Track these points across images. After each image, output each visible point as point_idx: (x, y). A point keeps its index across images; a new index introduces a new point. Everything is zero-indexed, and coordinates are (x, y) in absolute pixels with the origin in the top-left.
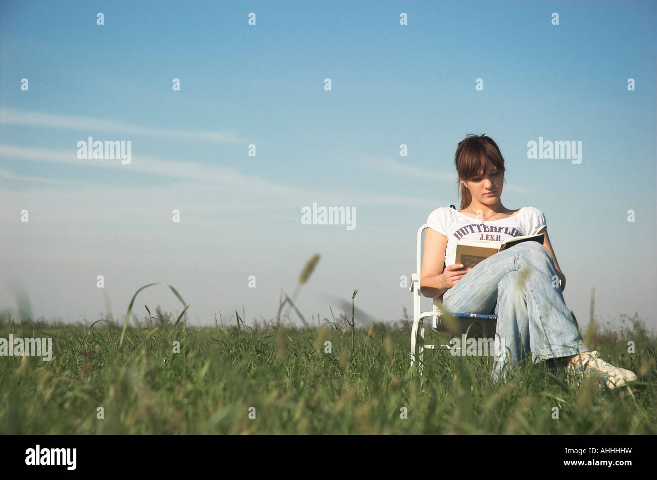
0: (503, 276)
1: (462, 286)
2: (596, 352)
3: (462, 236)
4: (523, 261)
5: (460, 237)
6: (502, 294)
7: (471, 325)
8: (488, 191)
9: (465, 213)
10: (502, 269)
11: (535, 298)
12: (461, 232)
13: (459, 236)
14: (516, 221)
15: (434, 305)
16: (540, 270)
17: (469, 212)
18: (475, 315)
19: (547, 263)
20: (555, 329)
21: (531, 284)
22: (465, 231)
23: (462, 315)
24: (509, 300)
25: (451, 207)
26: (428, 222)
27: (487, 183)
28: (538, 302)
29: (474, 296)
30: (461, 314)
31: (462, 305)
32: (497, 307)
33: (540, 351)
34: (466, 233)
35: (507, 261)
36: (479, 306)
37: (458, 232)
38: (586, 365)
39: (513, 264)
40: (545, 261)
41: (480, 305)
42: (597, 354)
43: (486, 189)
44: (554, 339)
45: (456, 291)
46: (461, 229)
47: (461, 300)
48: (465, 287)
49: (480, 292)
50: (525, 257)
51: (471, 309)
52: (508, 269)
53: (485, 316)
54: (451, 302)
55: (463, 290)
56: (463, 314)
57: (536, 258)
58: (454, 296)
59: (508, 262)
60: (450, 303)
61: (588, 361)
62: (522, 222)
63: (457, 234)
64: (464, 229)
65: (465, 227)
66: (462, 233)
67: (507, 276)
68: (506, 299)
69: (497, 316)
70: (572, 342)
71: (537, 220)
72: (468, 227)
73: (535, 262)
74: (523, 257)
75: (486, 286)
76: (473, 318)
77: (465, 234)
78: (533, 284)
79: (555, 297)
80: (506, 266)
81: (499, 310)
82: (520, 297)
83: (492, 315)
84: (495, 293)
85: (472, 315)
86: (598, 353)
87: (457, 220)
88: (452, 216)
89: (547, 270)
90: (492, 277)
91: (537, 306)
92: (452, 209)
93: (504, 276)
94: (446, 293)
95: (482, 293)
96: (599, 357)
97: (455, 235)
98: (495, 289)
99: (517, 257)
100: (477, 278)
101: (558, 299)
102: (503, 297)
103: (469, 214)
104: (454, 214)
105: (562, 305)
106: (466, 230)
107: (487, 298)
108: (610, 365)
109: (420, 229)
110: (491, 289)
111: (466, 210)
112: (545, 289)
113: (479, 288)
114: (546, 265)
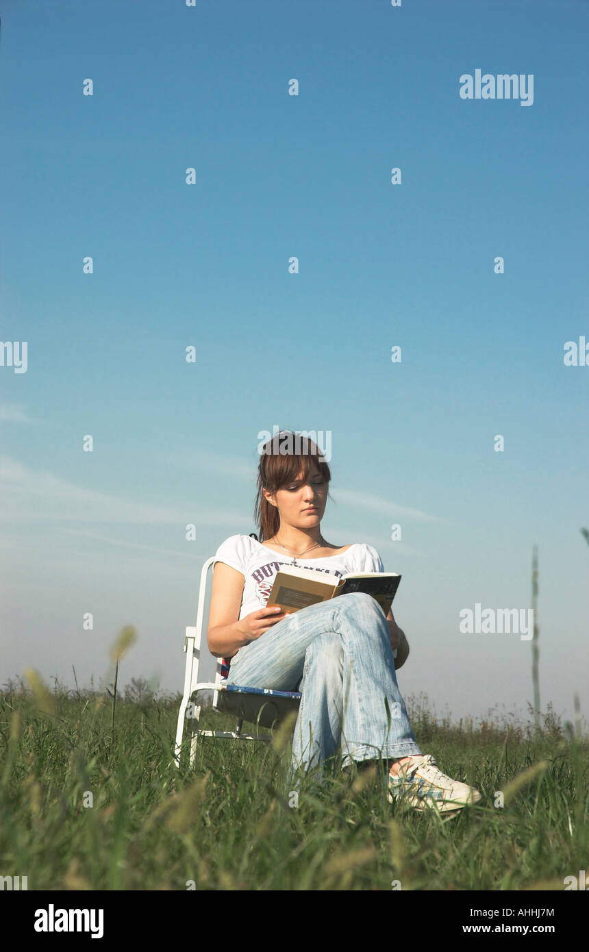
0: (315, 637)
1: (256, 648)
2: (430, 756)
3: (263, 578)
4: (345, 617)
5: (261, 579)
6: (311, 663)
7: (265, 704)
8: (307, 505)
9: (269, 545)
10: (315, 627)
11: (355, 671)
12: (262, 572)
13: (259, 577)
14: (341, 561)
15: (217, 673)
16: (367, 634)
17: (276, 544)
18: (271, 692)
19: (378, 625)
20: (378, 719)
21: (353, 652)
22: (268, 572)
23: (252, 691)
24: (319, 671)
25: (251, 536)
26: (217, 554)
27: (307, 492)
28: (358, 677)
29: (272, 663)
30: (251, 689)
31: (255, 674)
32: (302, 681)
33: (355, 749)
34: (269, 574)
35: (324, 616)
36: (278, 678)
37: (258, 571)
38: (414, 773)
39: (331, 622)
40: (375, 623)
41: (279, 676)
42: (430, 760)
43: (307, 501)
44: (375, 732)
45: (248, 654)
46: (263, 568)
47: (254, 667)
48: (260, 649)
49: (282, 658)
50: (349, 613)
51: (267, 681)
52: (323, 628)
53: (285, 694)
54: (239, 670)
55: (257, 654)
56: (254, 689)
57: (364, 617)
58: (244, 662)
59: (325, 618)
60: (238, 672)
61: (417, 769)
62: (350, 563)
63: (257, 574)
64: (266, 568)
65: (268, 566)
66: (264, 575)
67: (320, 638)
68: (315, 670)
69: (301, 694)
70: (398, 738)
71: (372, 564)
72: (272, 565)
73: (362, 621)
74: (346, 613)
75: (290, 649)
76: (268, 695)
77: (267, 576)
78: (355, 652)
79: (384, 672)
80: (321, 624)
81: (305, 687)
82: (335, 670)
83: (296, 693)
84: (302, 661)
85: (266, 691)
86: (433, 759)
87: (258, 554)
88: (251, 549)
89: (377, 635)
90: (300, 638)
91: (356, 683)
92: (252, 539)
93: (316, 639)
94: (235, 657)
95: (284, 659)
96: (433, 765)
97: (254, 575)
98: (302, 655)
99: (337, 612)
100: (279, 638)
101: (388, 677)
102: (312, 668)
103: (277, 547)
104: (255, 546)
105: (393, 687)
106: (270, 569)
107: (289, 667)
108: (448, 777)
109: (207, 562)
110: (296, 655)
111: (271, 541)
112: (370, 660)
113: (279, 651)
114: (376, 626)
